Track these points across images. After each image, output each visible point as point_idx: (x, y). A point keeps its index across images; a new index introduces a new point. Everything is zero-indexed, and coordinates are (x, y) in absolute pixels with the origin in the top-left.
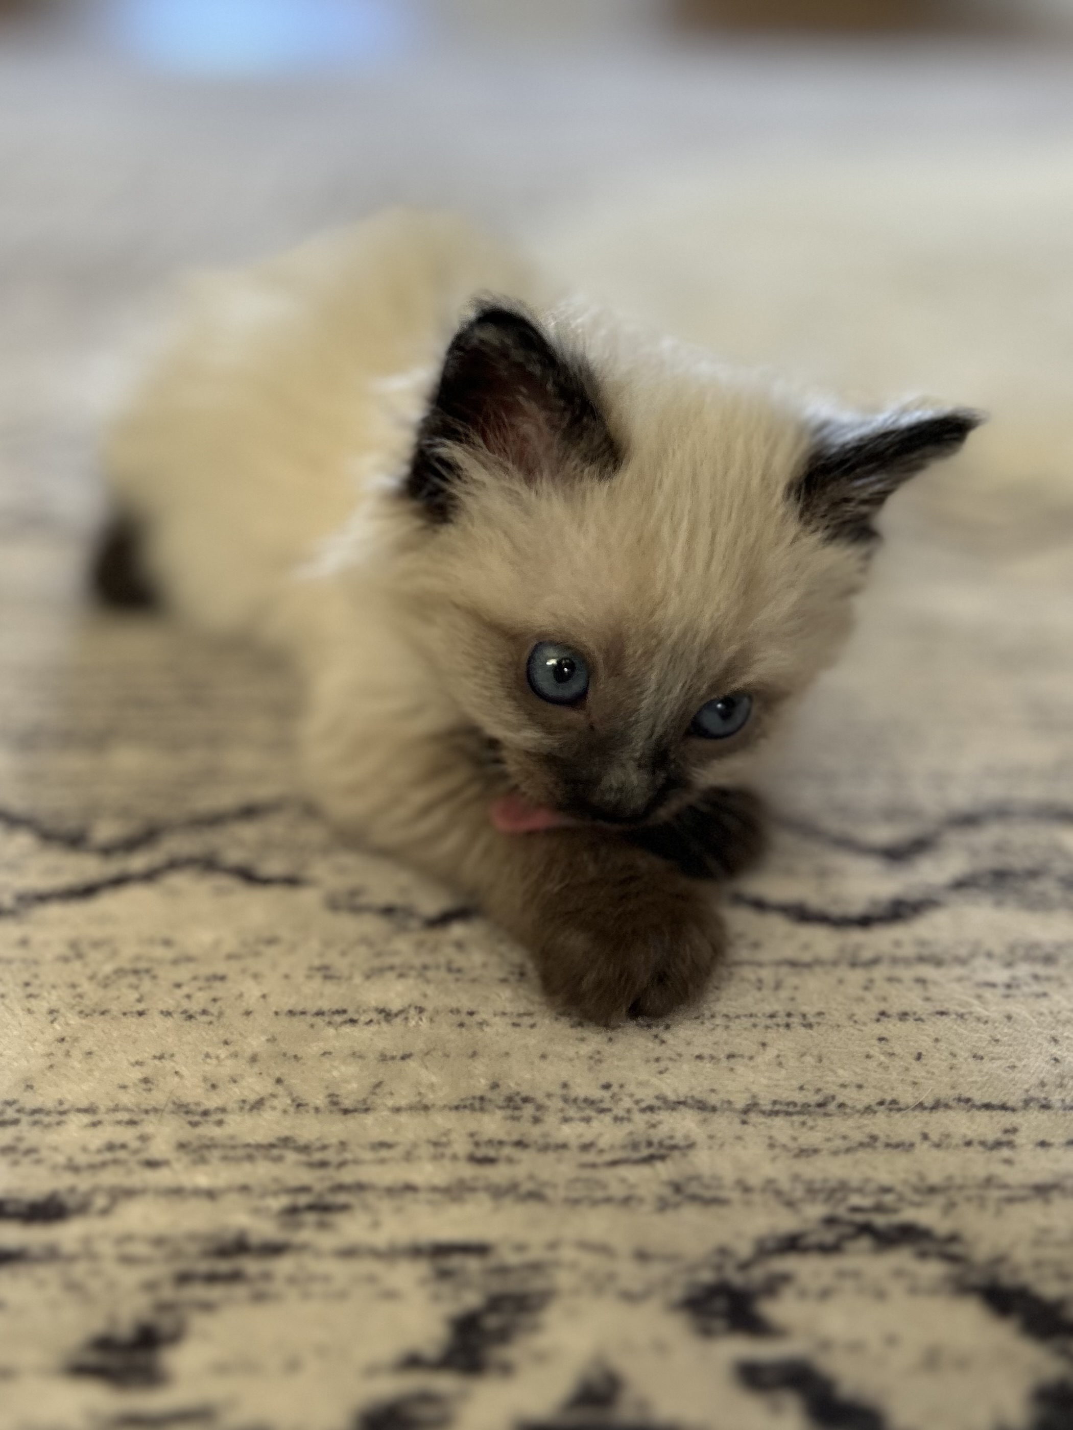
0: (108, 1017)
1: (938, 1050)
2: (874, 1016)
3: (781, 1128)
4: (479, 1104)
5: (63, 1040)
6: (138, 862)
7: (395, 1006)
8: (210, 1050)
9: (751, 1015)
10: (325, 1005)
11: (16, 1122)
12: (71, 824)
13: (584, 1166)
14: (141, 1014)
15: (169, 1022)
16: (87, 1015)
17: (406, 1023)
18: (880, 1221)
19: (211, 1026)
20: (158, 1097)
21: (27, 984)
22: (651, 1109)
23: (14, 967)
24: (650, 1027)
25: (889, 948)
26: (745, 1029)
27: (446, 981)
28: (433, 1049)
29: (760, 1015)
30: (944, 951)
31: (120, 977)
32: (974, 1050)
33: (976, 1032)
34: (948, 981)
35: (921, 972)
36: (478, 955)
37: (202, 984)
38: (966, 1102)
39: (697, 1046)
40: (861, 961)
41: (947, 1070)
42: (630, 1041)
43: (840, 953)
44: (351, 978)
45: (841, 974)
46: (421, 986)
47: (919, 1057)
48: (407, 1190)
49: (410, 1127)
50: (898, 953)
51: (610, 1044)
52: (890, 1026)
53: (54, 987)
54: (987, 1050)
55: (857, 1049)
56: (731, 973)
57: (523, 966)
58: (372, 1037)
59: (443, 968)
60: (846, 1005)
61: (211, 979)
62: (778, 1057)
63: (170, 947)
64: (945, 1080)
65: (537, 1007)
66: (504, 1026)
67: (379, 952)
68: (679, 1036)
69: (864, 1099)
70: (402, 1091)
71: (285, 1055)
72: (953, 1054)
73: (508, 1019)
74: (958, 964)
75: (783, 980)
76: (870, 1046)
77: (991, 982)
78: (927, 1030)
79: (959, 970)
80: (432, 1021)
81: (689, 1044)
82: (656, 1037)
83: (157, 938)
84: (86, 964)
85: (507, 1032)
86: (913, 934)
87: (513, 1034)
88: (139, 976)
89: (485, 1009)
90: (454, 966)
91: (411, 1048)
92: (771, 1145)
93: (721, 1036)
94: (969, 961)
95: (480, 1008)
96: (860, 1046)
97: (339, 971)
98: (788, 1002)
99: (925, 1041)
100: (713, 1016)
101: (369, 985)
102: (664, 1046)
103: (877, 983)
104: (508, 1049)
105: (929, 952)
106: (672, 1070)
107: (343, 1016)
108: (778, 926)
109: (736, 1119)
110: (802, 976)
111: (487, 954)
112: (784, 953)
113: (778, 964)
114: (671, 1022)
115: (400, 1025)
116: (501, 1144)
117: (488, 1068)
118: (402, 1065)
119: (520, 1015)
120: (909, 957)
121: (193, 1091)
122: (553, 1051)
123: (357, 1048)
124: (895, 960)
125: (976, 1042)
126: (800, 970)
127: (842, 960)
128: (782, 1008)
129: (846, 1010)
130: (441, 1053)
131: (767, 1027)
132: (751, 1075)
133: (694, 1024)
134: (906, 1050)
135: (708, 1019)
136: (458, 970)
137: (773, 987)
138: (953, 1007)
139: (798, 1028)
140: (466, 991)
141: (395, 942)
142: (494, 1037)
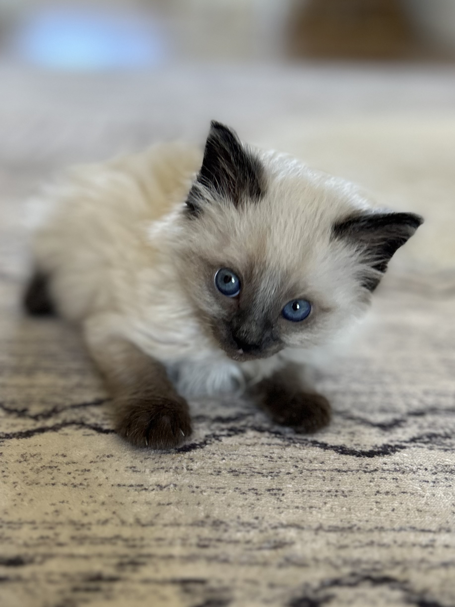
0: (39, 485)
1: (402, 507)
2: (374, 493)
3: (333, 537)
4: (201, 524)
5: (20, 494)
6: (50, 423)
7: (164, 484)
8: (84, 499)
9: (320, 491)
10: (133, 482)
12: (20, 407)
13: (246, 549)
14: (53, 484)
15: (66, 488)
16: (30, 485)
17: (169, 491)
18: (375, 575)
19: (84, 490)
20: (61, 518)
21: (3, 472)
22: (275, 528)
24: (275, 494)
25: (381, 465)
26: (317, 497)
27: (186, 474)
28: (181, 501)
29: (324, 491)
30: (406, 467)
31: (44, 469)
32: (418, 508)
33: (419, 500)
34: (407, 480)
35: (396, 476)
36: (200, 464)
37: (80, 472)
38: (413, 529)
39: (296, 503)
40: (369, 470)
41: (406, 515)
42: (267, 500)
43: (360, 467)
44: (145, 472)
45: (360, 475)
46: (175, 475)
47: (393, 510)
48: (170, 557)
49: (171, 532)
50: (385, 467)
51: (258, 501)
52: (381, 497)
53: (15, 473)
54: (424, 508)
55: (366, 506)
56: (311, 474)
57: (220, 468)
58: (154, 496)
59: (185, 468)
60: (362, 488)
61: (84, 471)
62: (332, 508)
63: (66, 458)
64: (405, 519)
65: (226, 485)
66: (212, 493)
67: (157, 461)
68: (288, 499)
69: (369, 526)
70: (167, 517)
71: (116, 502)
72: (408, 509)
73: (213, 490)
74: (412, 472)
75: (334, 477)
76: (373, 505)
77: (426, 480)
78: (398, 499)
79: (413, 475)
80: (180, 490)
81: (292, 502)
82: (278, 498)
83: (60, 454)
84: (29, 464)
85: (213, 495)
86: (392, 460)
87: (216, 496)
88: (52, 469)
89: (203, 486)
90: (189, 468)
91: (171, 501)
92: (328, 544)
93: (306, 499)
94: (417, 471)
95: (201, 485)
96: (368, 505)
97: (140, 469)
98: (336, 486)
99: (396, 504)
100: (303, 491)
101: (153, 475)
102: (282, 502)
103: (376, 480)
104: (213, 502)
105: (400, 468)
106: (285, 513)
107: (141, 487)
108: (332, 455)
109: (313, 533)
110: (342, 476)
111: (203, 464)
112: (335, 466)
113: (332, 471)
114: (285, 493)
115: (166, 491)
116: (210, 540)
117: (205, 509)
118: (168, 507)
119: (219, 488)
120: (391, 469)
121: (76, 515)
122: (233, 503)
123: (148, 500)
124: (384, 470)
125: (419, 505)
126: (342, 473)
127: (360, 470)
128: (334, 488)
129: (362, 490)
130: (185, 503)
131: (327, 496)
132: (319, 515)
133: (295, 494)
134: (388, 507)
135: (301, 492)
136: (192, 470)
137: (330, 480)
138: (409, 490)
139: (340, 497)
140: (195, 478)
141: (164, 457)
142: (208, 497)
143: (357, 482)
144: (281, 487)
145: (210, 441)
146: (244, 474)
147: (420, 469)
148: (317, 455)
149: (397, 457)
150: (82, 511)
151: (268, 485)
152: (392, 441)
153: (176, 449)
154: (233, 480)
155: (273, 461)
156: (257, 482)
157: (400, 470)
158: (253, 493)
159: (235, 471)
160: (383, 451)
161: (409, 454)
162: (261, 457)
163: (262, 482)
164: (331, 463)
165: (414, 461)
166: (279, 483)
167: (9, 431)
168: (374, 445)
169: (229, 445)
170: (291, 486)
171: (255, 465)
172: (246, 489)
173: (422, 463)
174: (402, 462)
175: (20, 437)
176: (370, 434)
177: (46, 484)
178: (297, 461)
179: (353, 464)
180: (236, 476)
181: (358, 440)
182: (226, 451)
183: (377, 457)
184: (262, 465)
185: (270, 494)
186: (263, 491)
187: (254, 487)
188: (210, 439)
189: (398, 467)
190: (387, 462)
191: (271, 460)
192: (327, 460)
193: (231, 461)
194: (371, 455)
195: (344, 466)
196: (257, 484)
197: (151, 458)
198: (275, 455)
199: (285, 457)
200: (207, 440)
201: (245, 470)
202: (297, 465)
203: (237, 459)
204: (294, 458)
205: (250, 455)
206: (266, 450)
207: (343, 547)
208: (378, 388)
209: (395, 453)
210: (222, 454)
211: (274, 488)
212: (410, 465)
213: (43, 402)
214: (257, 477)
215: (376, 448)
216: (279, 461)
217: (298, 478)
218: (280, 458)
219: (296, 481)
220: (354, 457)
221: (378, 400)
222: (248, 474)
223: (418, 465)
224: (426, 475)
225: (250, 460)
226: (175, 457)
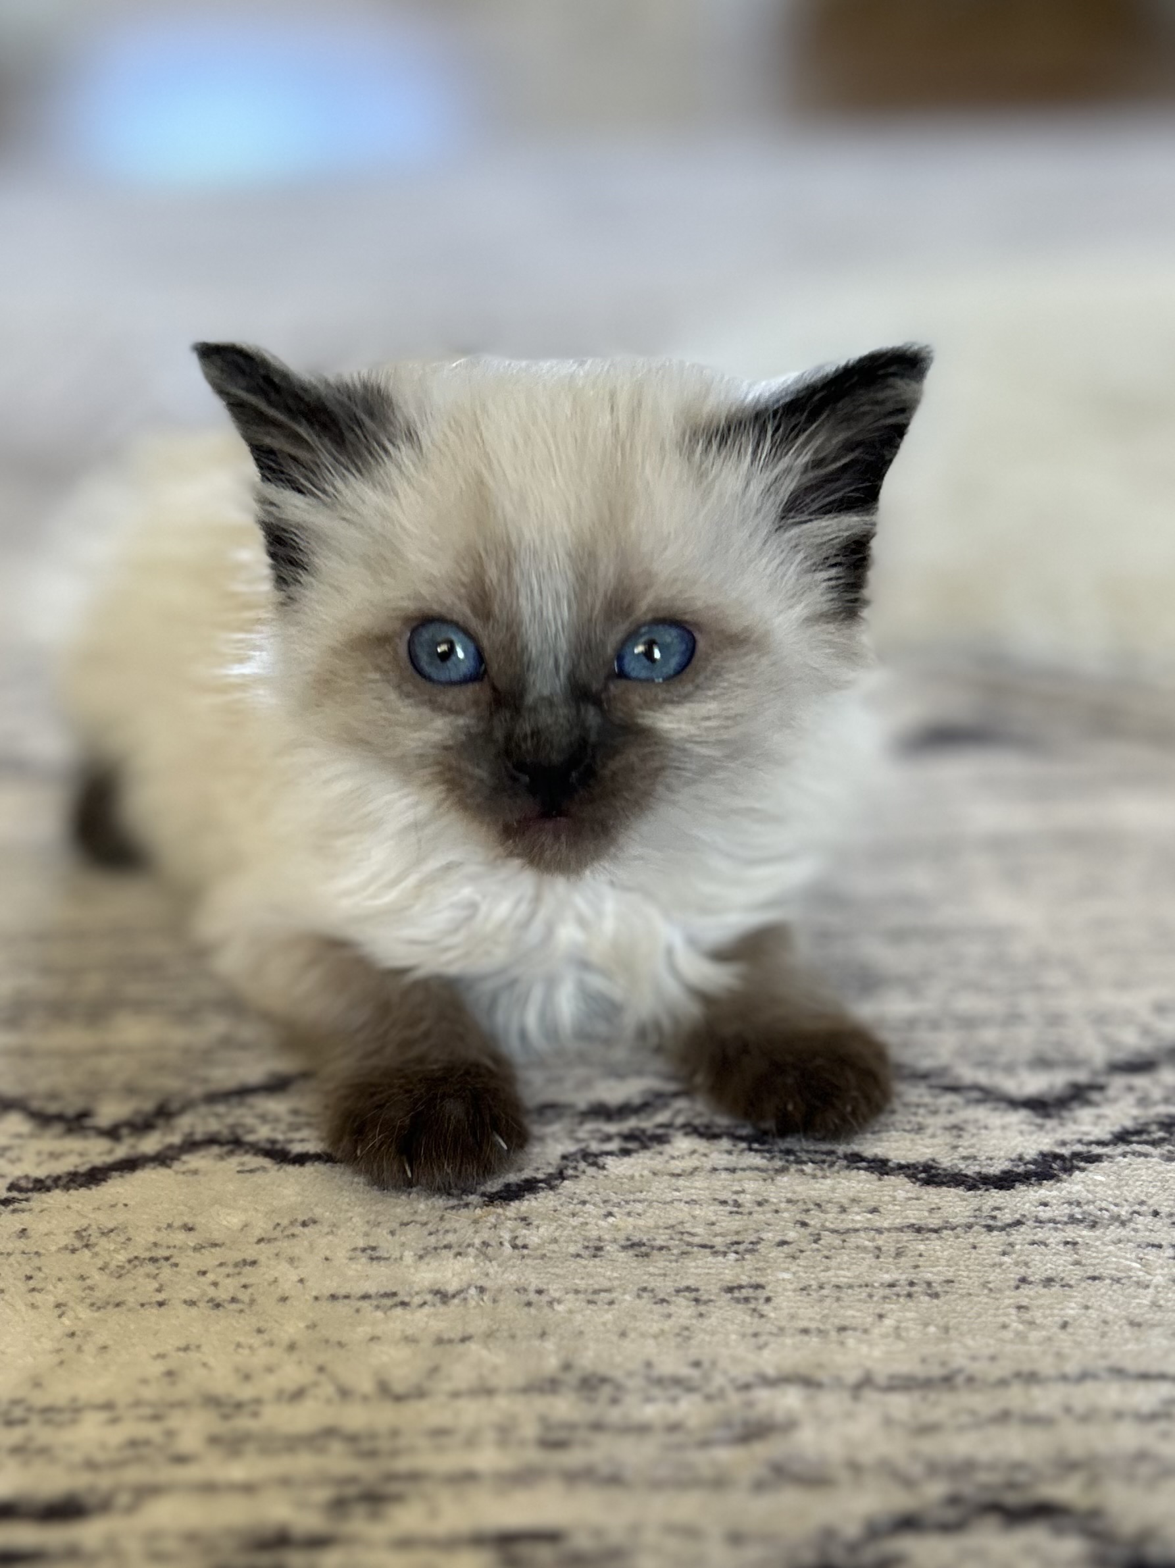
0: (124, 1308)
1: (1089, 1317)
2: (1013, 1283)
3: (900, 1404)
4: (551, 1385)
5: (73, 1335)
6: (150, 1144)
7: (452, 1288)
8: (242, 1339)
9: (867, 1286)
10: (371, 1287)
11: (23, 1422)
12: (72, 1105)
13: (669, 1447)
14: (161, 1304)
15: (194, 1311)
16: (99, 1308)
17: (465, 1305)
18: (1012, 1499)
19: (243, 1314)
20: (183, 1390)
21: (29, 1278)
22: (747, 1387)
23: (12, 1259)
24: (747, 1300)
25: (1033, 1209)
26: (859, 1300)
27: (510, 1258)
29: (876, 1285)
30: (1101, 1210)
31: (135, 1267)
32: (1131, 1317)
33: (1135, 1297)
34: (1104, 1244)
35: (1074, 1235)
36: (547, 1230)
37: (230, 1270)
38: (1118, 1373)
39: (802, 1319)
40: (999, 1224)
41: (1098, 1338)
42: (725, 1317)
43: (975, 1217)
44: (401, 1258)
45: (975, 1238)
46: (482, 1264)
47: (1064, 1326)
48: (468, 1477)
49: (471, 1412)
50: (1045, 1214)
51: (701, 1320)
52: (1032, 1293)
53: (60, 1280)
54: (1148, 1316)
55: (990, 1318)
56: (844, 1241)
57: (600, 1239)
58: (425, 1319)
59: (507, 1245)
60: (979, 1271)
61: (241, 1265)
62: (897, 1328)
63: (192, 1232)
64: (1094, 1349)
65: (616, 1283)
66: (578, 1304)
67: (433, 1230)
68: (781, 1309)
69: (997, 1371)
70: (461, 1374)
71: (327, 1341)
72: (1105, 1322)
73: (581, 1296)
74: (1117, 1224)
75: (906, 1247)
76: (1007, 1315)
77: (1156, 1243)
78: (1075, 1297)
79: (1119, 1230)
80: (495, 1301)
81: (793, 1317)
82: (754, 1310)
83: (177, 1224)
84: (96, 1254)
85: (582, 1310)
86: (1064, 1192)
87: (589, 1312)
88: (157, 1265)
89: (555, 1287)
90: (519, 1242)
91: (471, 1330)
92: (888, 1422)
93: (830, 1308)
94: (1130, 1220)
95: (550, 1286)
96: (995, 1316)
97: (388, 1252)
98: (912, 1271)
99: (1073, 1309)
100: (821, 1287)
101: (422, 1265)
102: (763, 1320)
103: (1018, 1247)
104: (582, 1328)
105: (1083, 1213)
106: (772, 1346)
107: (392, 1299)
108: (901, 1188)
109: (846, 1396)
110: (927, 1242)
111: (557, 1229)
112: (907, 1217)
113: (901, 1229)
114: (771, 1294)
115: (458, 1306)
116: (572, 1426)
117: (560, 1348)
118: (461, 1348)
119: (596, 1292)
120: (1058, 1219)
121: (223, 1382)
122: (635, 1329)
123: (409, 1332)
124: (1041, 1222)
125: (1134, 1308)
126: (927, 1235)
127: (977, 1224)
128: (904, 1277)
129: (979, 1277)
130: (505, 1334)
131: (885, 1298)
132: (864, 1349)
133: (800, 1295)
134: (1050, 1319)
135: (815, 1290)
136: (525, 1247)
137: (893, 1255)
138: (1109, 1271)
139: (922, 1298)
140: (534, 1268)
141: (450, 1218)
142: (567, 1315)
143: (967, 1256)
144: (762, 1280)
145: (575, 1168)
146: (664, 1252)
147: (1138, 1213)
148: (859, 1192)
149: (1077, 1184)
150: (237, 1370)
151: (728, 1278)
152: (1064, 1143)
153: (483, 1195)
155: (741, 1213)
156: (699, 1271)
157: (1085, 1218)
158: (687, 1299)
159: (641, 1244)
160: (1039, 1170)
161: (1109, 1176)
162: (710, 1205)
163: (710, 1268)
164: (897, 1211)
165: (1122, 1193)
166: (756, 1269)
167: (41, 1173)
168: (1014, 1156)
169: (625, 1176)
170: (787, 1276)
171: (693, 1227)
172: (669, 1291)
173: (1144, 1198)
174: (1090, 1196)
175: (72, 1185)
176: (1004, 1128)
178: (808, 1211)
179: (957, 1210)
180: (643, 1256)
181: (972, 1146)
182: (616, 1193)
183: (1023, 1188)
184: (713, 1224)
185: (732, 1299)
186: (713, 1291)
187: (691, 1282)
188: (573, 1164)
189: (1081, 1210)
190: (1048, 1199)
191: (735, 1209)
192: (887, 1203)
193: (630, 1219)
194: (1006, 1184)
195: (933, 1216)
196: (699, 1275)
197: (416, 1222)
198: (748, 1196)
199: (775, 1200)
200: (566, 1167)
201: (666, 1240)
202: (807, 1221)
203: (645, 1212)
204: (798, 1201)
205: (681, 1200)
206: (723, 1184)
207: (926, 1429)
208: (1028, 1004)
209: (1070, 1175)
210: (605, 1202)
211: (744, 1283)
212: (1111, 1203)
213: (130, 1090)
214: (699, 1257)
215: (1020, 1163)
216: (757, 1212)
217: (808, 1253)
218: (760, 1204)
219: (801, 1263)
220: (960, 1191)
221: (1026, 1038)
222: (675, 1251)
223: (1135, 1204)
224: (1155, 1229)
225: (680, 1212)
226: (481, 1217)
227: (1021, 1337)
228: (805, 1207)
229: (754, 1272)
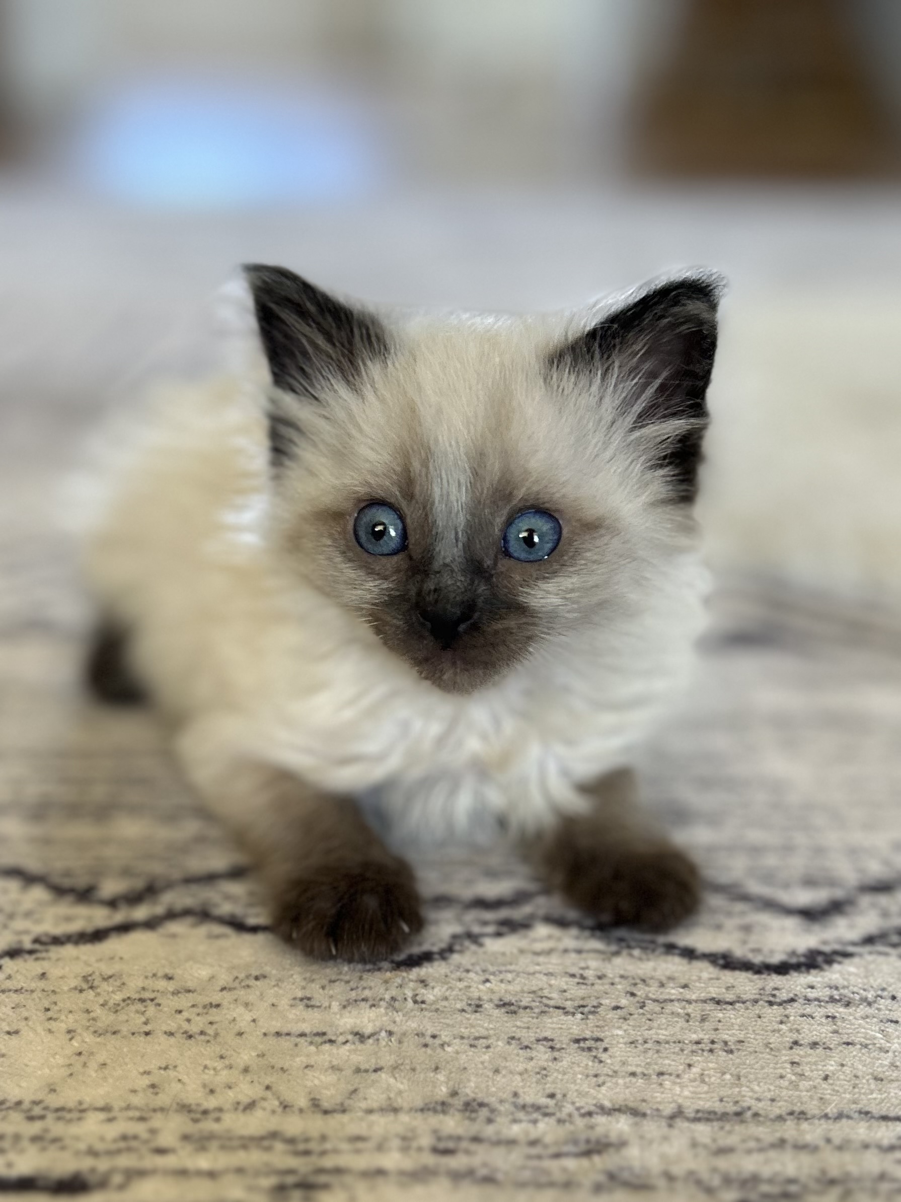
0: (118, 1036)
1: (844, 1072)
2: (788, 1045)
3: (703, 1131)
4: (443, 1107)
5: (80, 1054)
6: (141, 913)
7: (368, 1030)
8: (208, 1062)
9: (679, 1042)
10: (306, 1028)
11: (42, 1118)
12: (81, 882)
13: (530, 1157)
14: (147, 1034)
15: (172, 1040)
16: (100, 1035)
17: (378, 1044)
19: (209, 1044)
20: (163, 1099)
21: (48, 1010)
22: (590, 1114)
23: (35, 995)
24: (589, 1049)
25: (803, 990)
26: (674, 1053)
27: (412, 1010)
28: (402, 1064)
29: (686, 1042)
30: (853, 993)
31: (128, 1005)
32: (875, 1074)
33: (879, 1059)
34: (855, 1018)
35: (832, 1011)
36: (440, 991)
37: (200, 1010)
38: (866, 1114)
39: (631, 1065)
40: (778, 1000)
41: (851, 1088)
42: (573, 1060)
43: (760, 994)
44: (330, 1007)
45: (760, 1010)
46: (390, 1014)
47: (826, 1078)
48: (380, 1172)
49: (381, 1125)
50: (812, 994)
51: (555, 1062)
52: (802, 1053)
53: (71, 1012)
54: (887, 1073)
55: (771, 1070)
56: (663, 1008)
57: (480, 999)
58: (348, 1054)
59: (410, 1000)
60: (763, 1035)
61: (208, 1007)
62: (702, 1075)
63: (171, 982)
64: (848, 1096)
65: (491, 1032)
66: (462, 1047)
67: (354, 987)
68: (615, 1057)
69: (777, 1110)
70: (374, 1096)
71: (273, 1067)
72: (856, 1077)
73: (466, 1041)
74: (865, 1004)
75: (709, 1014)
76: (784, 1068)
77: (894, 1019)
78: (834, 1057)
79: (866, 1009)
80: (400, 1042)
81: (624, 1063)
82: (595, 1057)
83: (160, 974)
84: (98, 994)
85: (466, 1052)
86: (826, 979)
87: (471, 1053)
88: (145, 1004)
89: (446, 1033)
90: (419, 998)
91: (382, 1063)
92: (694, 1145)
93: (651, 1058)
94: (875, 1002)
95: (442, 1032)
96: (775, 1068)
97: (320, 1002)
98: (713, 1032)
99: (832, 1065)
100: (645, 1042)
101: (346, 1013)
102: (602, 1064)
103: (792, 1018)
104: (466, 1065)
105: (840, 995)
106: (609, 1084)
107: (322, 1037)
108: (705, 971)
109: (664, 1123)
110: (725, 1012)
111: (447, 990)
112: (709, 993)
113: (705, 1001)
114: (608, 1046)
115: (372, 1045)
116: (459, 1138)
117: (449, 1079)
118: (374, 1076)
119: (477, 1038)
120: (822, 998)
121: (194, 1094)
122: (505, 1067)
123: (335, 1063)
124: (809, 1000)
125: (878, 1067)
126: (724, 1006)
127: (761, 999)
128: (707, 1037)
129: (762, 1039)
130: (408, 1067)
131: (693, 1052)
132: (677, 1089)
133: (629, 1047)
134: (815, 1072)
135: (641, 1044)
136: (423, 1002)
137: (699, 1020)
138: (859, 1039)
139: (720, 1053)
140: (430, 1018)
141: (368, 979)
142: (454, 1055)
143: (754, 1023)
144: (601, 1035)
145: (462, 945)
146: (528, 1010)
148: (674, 972)
149: (835, 973)
151: (576, 1032)
152: (825, 943)
153: (392, 962)
154: (506, 1022)
155: (586, 984)
156: (554, 1026)
157: (841, 999)
158: (545, 1046)
159: (510, 1004)
160: (808, 962)
161: (859, 968)
162: (562, 977)
163: (562, 1024)
164: (702, 987)
165: (869, 981)
166: (597, 1026)
167: (58, 931)
168: (789, 949)
169: (499, 953)
170: (620, 1032)
171: (550, 993)
172: (531, 1040)
173: (885, 986)
174: (846, 983)
175: (81, 941)
176: (783, 929)
177: (133, 1034)
178: (635, 984)
179: (747, 989)
180: (512, 1013)
181: (758, 942)
182: (492, 965)
183: (796, 974)
184: (565, 991)
185: (579, 1048)
186: (564, 1042)
187: (548, 1034)
188: (460, 942)
189: (838, 993)
190: (815, 984)
191: (581, 981)
192: (695, 981)
193: (503, 985)
194: (783, 971)
195: (729, 992)
196: (554, 1029)
197: (341, 980)
198: (591, 972)
199: (611, 976)
200: (454, 944)
201: (529, 1002)
202: (635, 992)
203: (514, 980)
204: (628, 977)
205: (540, 973)
206: (572, 962)
207: (724, 1151)
208: (800, 839)
209: (831, 967)
210: (484, 971)
211: (588, 1037)
212: (860, 988)
213: (126, 872)
214: (554, 1015)
215: (794, 956)
216: (597, 983)
217: (636, 1016)
218: (600, 978)
219: (631, 1024)
220: (749, 975)
221: (798, 864)
222: (536, 1010)
223: (878, 990)
224: (893, 1009)
225: (540, 982)
226: (390, 979)
227: (795, 1086)
228: (633, 982)
229: (595, 1029)
